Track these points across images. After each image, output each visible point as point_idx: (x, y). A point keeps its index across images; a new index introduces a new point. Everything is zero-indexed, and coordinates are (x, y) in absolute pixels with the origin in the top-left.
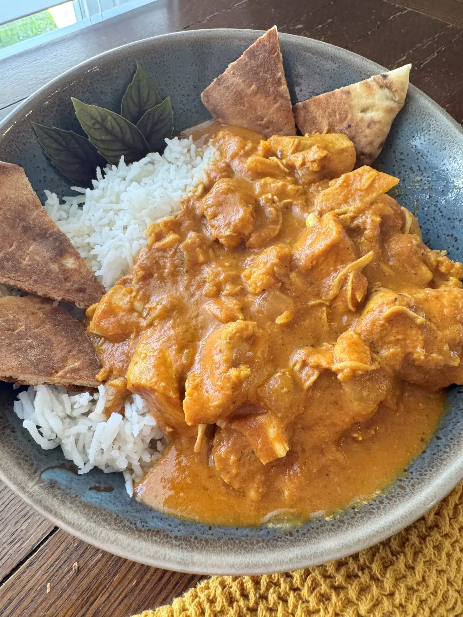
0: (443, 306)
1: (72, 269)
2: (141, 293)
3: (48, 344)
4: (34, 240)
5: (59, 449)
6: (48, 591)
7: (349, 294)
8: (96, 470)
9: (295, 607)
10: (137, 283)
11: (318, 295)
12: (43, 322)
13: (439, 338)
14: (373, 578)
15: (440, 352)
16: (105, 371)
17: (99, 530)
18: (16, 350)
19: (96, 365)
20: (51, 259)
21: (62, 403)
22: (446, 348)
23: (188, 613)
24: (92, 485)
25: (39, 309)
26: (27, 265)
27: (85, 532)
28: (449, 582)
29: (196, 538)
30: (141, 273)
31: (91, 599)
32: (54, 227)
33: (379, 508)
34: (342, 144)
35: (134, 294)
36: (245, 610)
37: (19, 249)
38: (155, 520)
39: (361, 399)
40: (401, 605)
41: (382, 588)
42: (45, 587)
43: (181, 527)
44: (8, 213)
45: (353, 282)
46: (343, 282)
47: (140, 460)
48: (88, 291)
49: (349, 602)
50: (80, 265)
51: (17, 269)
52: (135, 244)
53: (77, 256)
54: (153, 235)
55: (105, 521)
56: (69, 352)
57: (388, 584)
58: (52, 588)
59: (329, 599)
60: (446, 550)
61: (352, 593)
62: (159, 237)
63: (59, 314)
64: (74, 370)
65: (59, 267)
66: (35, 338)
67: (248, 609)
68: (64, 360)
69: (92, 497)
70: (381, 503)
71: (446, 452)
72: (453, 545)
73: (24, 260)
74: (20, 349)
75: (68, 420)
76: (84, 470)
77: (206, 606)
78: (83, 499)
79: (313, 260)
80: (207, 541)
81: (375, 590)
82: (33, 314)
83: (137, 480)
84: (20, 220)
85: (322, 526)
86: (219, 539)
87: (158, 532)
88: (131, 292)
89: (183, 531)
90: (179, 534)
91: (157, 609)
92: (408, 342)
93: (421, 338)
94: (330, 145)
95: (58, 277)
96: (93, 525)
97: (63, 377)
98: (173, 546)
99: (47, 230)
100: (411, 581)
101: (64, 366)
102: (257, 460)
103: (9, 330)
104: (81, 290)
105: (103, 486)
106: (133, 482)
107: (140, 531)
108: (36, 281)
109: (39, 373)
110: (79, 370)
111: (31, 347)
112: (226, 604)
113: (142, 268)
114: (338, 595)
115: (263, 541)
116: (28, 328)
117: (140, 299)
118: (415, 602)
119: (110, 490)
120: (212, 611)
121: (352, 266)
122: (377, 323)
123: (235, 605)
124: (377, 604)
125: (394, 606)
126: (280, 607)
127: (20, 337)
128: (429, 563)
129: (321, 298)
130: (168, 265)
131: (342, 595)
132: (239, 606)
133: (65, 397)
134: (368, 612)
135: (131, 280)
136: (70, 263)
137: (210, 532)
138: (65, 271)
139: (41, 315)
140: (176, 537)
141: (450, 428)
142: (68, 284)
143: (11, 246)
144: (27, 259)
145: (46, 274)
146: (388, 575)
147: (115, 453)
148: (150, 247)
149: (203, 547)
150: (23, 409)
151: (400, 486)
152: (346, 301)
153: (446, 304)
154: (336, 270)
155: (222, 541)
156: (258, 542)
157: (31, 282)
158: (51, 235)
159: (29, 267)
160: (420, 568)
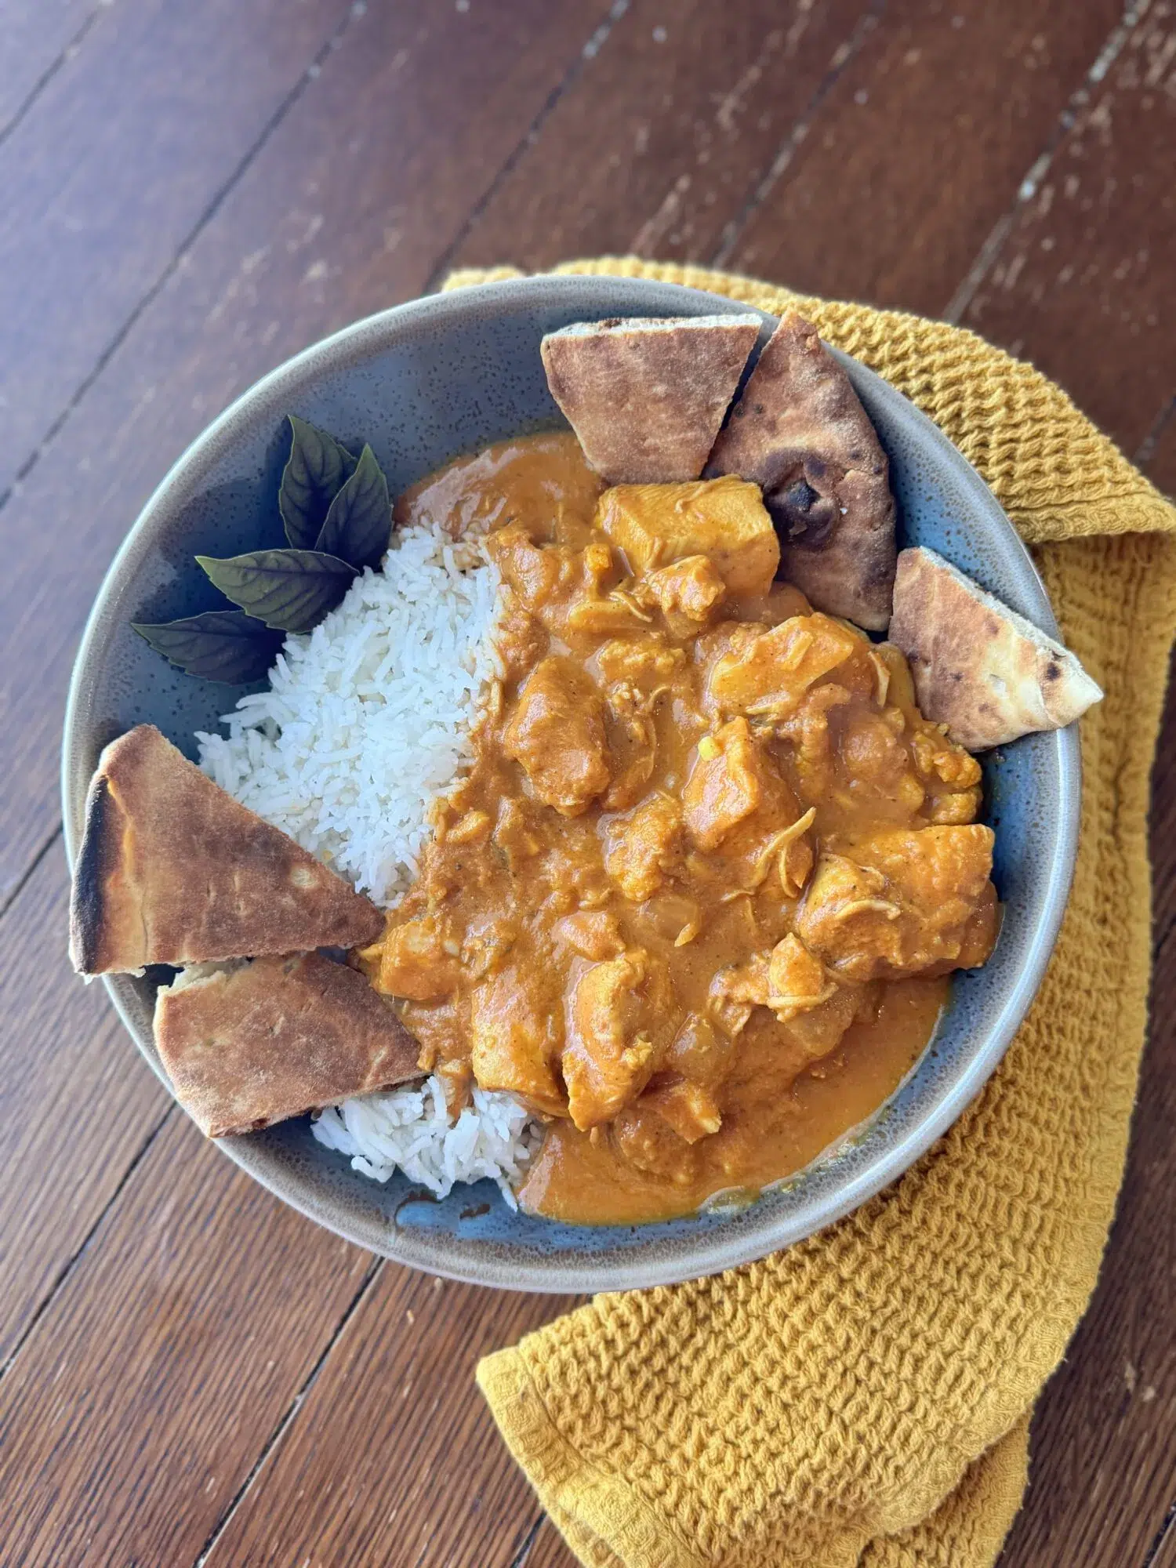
0: (932, 873)
1: (313, 892)
2: (449, 922)
3: (329, 1034)
4: (234, 860)
5: (398, 1172)
6: (411, 1319)
7: (783, 878)
8: (458, 1186)
9: (760, 1280)
10: (438, 905)
11: (735, 883)
12: (303, 994)
13: (925, 928)
14: (858, 1233)
15: (928, 946)
16: (428, 1053)
17: (498, 1269)
18: (296, 1065)
19: (409, 1044)
20: (276, 888)
21: (382, 1113)
22: (937, 940)
23: (620, 1311)
24: (461, 1211)
25: (286, 971)
26: (248, 917)
27: (481, 1276)
28: (960, 1217)
29: (619, 1249)
30: (441, 893)
31: (475, 1318)
32: (250, 817)
33: (850, 1168)
34: (750, 527)
35: (438, 929)
36: (694, 1295)
37: (223, 891)
38: (560, 1236)
39: (816, 1039)
40: (894, 1257)
41: (869, 1243)
42: (404, 1319)
43: (596, 1238)
44: (177, 834)
45: (787, 863)
46: (772, 861)
47: (516, 1161)
48: (351, 920)
49: (827, 1266)
50: (322, 878)
51: (237, 933)
52: (415, 839)
53: (310, 862)
54: (441, 818)
55: (499, 1256)
56: (365, 1034)
57: (876, 1237)
58: (416, 1317)
59: (802, 1266)
60: (956, 1181)
61: (831, 1255)
62: (452, 818)
63: (317, 967)
64: (386, 1066)
65: (294, 898)
66: (308, 1031)
67: (699, 1292)
68: (363, 1052)
69: (469, 1228)
70: (854, 1160)
71: (941, 1079)
72: (966, 1172)
73: (239, 908)
74: (299, 1062)
75: (398, 1135)
76: (442, 1191)
77: (643, 1300)
78: (460, 1235)
79: (719, 835)
80: (633, 1249)
81: (860, 1248)
82: (284, 985)
83: (516, 1184)
84: (196, 833)
85: (778, 1201)
86: (648, 1243)
87: (569, 1252)
88: (432, 927)
89: (598, 1243)
90: (596, 1248)
91: (574, 1313)
92: (878, 944)
93: (896, 936)
94: (727, 534)
95: (300, 917)
96: (489, 1266)
97: (376, 1081)
98: (593, 1267)
99: (240, 829)
100: (906, 1229)
101: (369, 1063)
102: (680, 1139)
103: (266, 1033)
104: (342, 922)
105: (474, 1207)
106: (511, 1185)
107: (546, 1257)
108: (272, 940)
109: (345, 1089)
110: (391, 1063)
111: (310, 1050)
112: (667, 1293)
113: (440, 881)
114: (813, 1259)
115: (705, 1234)
116: (290, 1018)
117: (451, 935)
118: (912, 1250)
119: (485, 1209)
120: (651, 1305)
121: (784, 839)
122: (831, 927)
123: (680, 1292)
124: (864, 1261)
125: (885, 1260)
126: (741, 1284)
127: (287, 1036)
128: (931, 1203)
129: (739, 887)
130: (481, 869)
131: (818, 1260)
132: (686, 1292)
133: (384, 1105)
134: (853, 1273)
135: (426, 902)
136: (304, 879)
137: (635, 1236)
138: (304, 899)
139: (295, 984)
140: (593, 1254)
141: (950, 1039)
142: (319, 921)
143: (209, 892)
144: (242, 904)
145: (282, 920)
146: (876, 1228)
147: (478, 1164)
148: (443, 843)
149: (631, 1260)
150: (329, 1135)
151: (879, 1133)
152: (780, 886)
153: (937, 867)
154: (760, 843)
155: (653, 1246)
156: (699, 1237)
157: (267, 946)
158: (254, 834)
159: (252, 921)
160: (918, 1211)
